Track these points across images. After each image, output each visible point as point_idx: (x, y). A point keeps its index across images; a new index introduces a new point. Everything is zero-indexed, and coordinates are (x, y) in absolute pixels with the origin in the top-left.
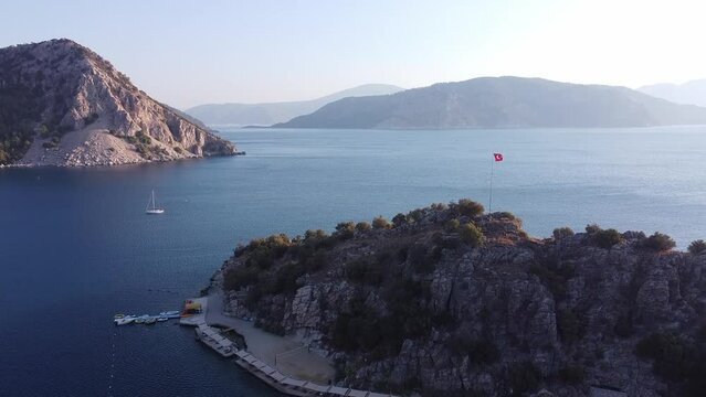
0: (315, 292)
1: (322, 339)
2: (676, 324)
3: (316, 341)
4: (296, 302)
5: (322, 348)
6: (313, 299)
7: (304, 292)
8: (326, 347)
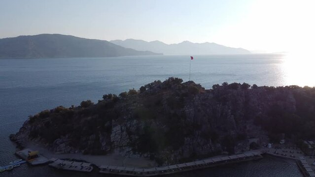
0: (123, 128)
1: (132, 150)
2: (260, 112)
3: (129, 152)
4: (112, 135)
5: (134, 153)
6: (122, 131)
7: (116, 129)
8: (137, 153)
